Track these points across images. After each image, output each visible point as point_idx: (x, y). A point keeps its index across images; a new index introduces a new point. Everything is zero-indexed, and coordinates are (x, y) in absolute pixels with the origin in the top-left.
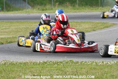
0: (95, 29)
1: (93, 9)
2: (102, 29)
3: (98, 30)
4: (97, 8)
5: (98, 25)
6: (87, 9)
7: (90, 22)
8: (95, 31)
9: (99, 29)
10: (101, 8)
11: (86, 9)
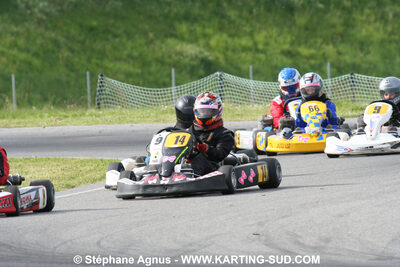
0: (71, 182)
1: (66, 117)
2: (98, 182)
3: (82, 186)
4: (79, 112)
5: (82, 169)
6: (47, 115)
7: (55, 160)
8: (73, 187)
9: (86, 182)
10: (93, 111)
11: (41, 116)
